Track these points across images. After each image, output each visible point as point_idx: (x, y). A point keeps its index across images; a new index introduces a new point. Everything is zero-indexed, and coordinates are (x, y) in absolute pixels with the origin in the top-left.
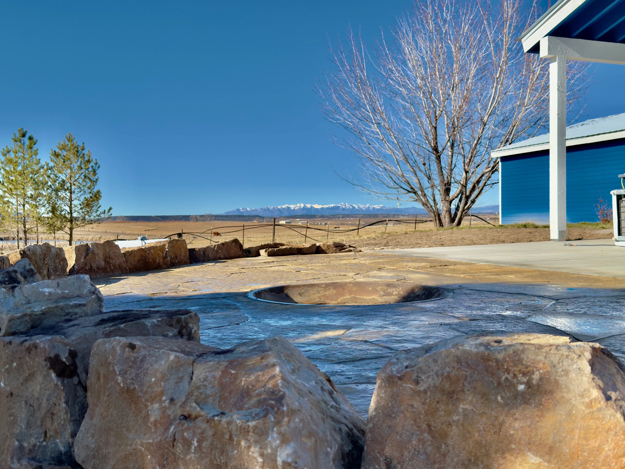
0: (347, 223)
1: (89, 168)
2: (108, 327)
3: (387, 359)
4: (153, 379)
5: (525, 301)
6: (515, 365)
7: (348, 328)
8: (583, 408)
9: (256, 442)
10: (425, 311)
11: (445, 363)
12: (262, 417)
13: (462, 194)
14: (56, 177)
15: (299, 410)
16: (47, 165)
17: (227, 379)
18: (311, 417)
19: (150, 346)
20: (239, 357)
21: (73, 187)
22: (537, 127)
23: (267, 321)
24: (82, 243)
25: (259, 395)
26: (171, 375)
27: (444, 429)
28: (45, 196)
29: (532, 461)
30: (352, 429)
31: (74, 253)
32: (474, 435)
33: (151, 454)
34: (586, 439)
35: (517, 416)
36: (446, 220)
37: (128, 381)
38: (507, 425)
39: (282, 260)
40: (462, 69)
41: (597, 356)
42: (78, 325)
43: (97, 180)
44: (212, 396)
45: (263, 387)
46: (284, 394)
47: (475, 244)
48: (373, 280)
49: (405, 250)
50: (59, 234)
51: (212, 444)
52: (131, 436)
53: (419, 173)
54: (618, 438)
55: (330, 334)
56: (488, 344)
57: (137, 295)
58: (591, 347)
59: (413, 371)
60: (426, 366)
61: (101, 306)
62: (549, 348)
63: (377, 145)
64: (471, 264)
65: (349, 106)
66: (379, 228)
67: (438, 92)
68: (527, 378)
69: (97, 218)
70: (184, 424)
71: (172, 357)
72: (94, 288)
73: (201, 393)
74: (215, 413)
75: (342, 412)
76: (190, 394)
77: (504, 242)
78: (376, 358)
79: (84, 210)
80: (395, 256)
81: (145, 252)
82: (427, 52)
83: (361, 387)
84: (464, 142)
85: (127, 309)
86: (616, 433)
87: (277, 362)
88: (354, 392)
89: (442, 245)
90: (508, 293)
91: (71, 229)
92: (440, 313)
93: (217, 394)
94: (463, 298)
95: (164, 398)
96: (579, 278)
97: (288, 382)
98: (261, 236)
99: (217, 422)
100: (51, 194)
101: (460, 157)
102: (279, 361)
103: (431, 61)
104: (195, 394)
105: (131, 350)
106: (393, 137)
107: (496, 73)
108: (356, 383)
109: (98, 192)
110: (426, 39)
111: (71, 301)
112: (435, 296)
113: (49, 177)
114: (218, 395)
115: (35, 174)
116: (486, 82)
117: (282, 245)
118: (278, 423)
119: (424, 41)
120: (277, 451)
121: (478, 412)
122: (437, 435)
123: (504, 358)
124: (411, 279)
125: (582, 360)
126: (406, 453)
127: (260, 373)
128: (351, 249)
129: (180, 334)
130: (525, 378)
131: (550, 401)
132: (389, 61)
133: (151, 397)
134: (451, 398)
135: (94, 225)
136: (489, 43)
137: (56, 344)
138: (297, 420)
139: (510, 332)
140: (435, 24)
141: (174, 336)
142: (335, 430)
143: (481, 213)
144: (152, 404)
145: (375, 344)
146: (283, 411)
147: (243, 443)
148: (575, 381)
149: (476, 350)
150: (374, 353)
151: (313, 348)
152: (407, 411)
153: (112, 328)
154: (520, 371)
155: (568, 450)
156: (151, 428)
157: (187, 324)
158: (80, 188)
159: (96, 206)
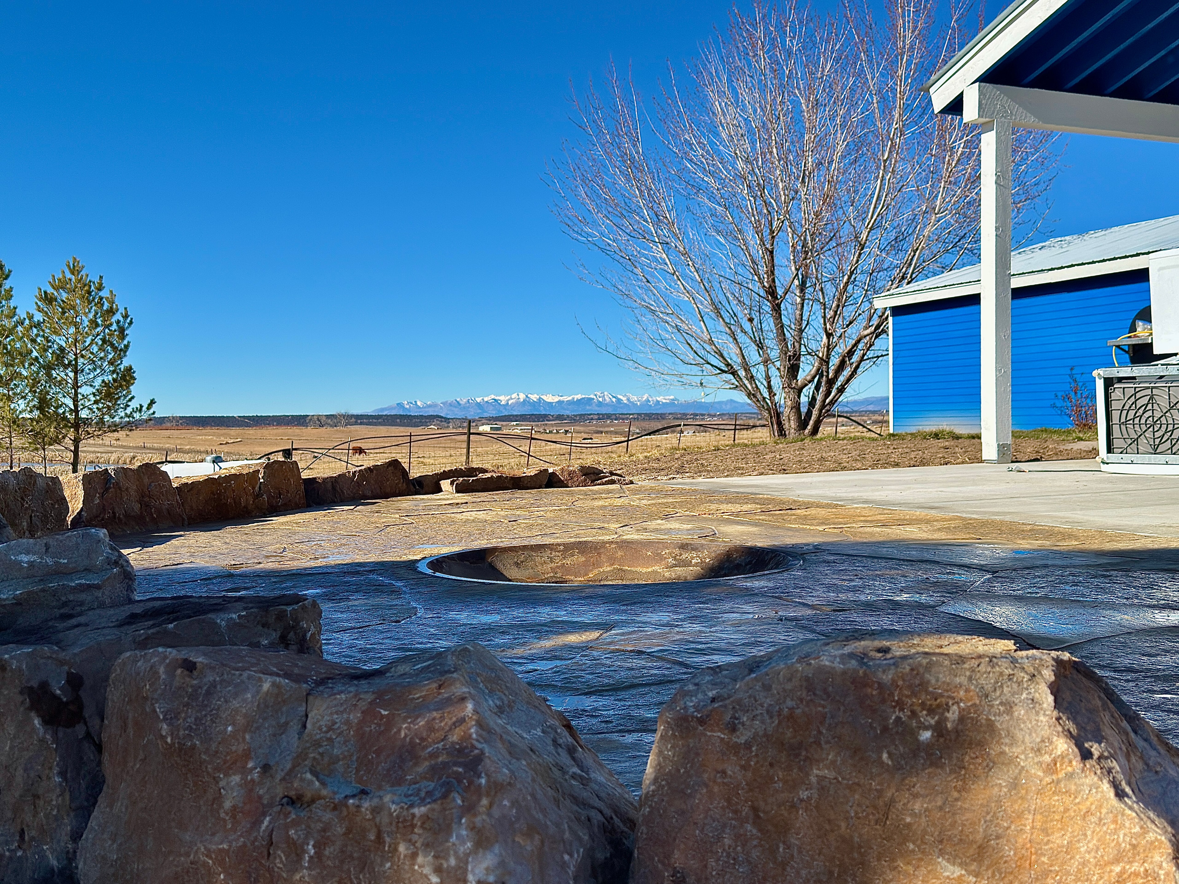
0: (606, 429)
1: (111, 324)
2: (142, 630)
3: (677, 686)
4: (230, 729)
5: (935, 575)
6: (914, 694)
7: (606, 627)
8: (1040, 773)
9: (427, 845)
10: (750, 594)
11: (784, 690)
12: (440, 798)
13: (821, 376)
14: (48, 341)
15: (510, 784)
16: (31, 317)
17: (373, 726)
18: (533, 796)
19: (223, 665)
20: (397, 684)
21: (81, 361)
22: (958, 252)
23: (452, 615)
24: (97, 469)
25: (433, 755)
26: (265, 719)
27: (782, 815)
28: (26, 378)
29: (946, 874)
30: (612, 818)
31: (81, 487)
32: (839, 827)
33: (225, 872)
34: (1045, 831)
35: (917, 789)
36: (791, 425)
37: (181, 733)
38: (900, 806)
39: (482, 499)
40: (821, 143)
41: (1065, 677)
42: (86, 625)
43: (127, 347)
44: (343, 759)
45: (442, 740)
46: (482, 753)
47: (844, 469)
48: (652, 536)
49: (715, 480)
50: (52, 451)
51: (342, 852)
52: (187, 837)
53: (741, 337)
54: (1105, 828)
55: (573, 639)
56: (864, 654)
57: (203, 568)
58: (1053, 658)
59: (725, 706)
60: (750, 697)
61: (130, 589)
62: (976, 662)
63: (663, 284)
64: (836, 506)
65: (610, 209)
66: (667, 439)
67: (777, 186)
68: (937, 718)
69: (127, 419)
70: (290, 813)
71: (266, 686)
72: (116, 554)
73: (322, 754)
74: (348, 792)
75: (593, 785)
76: (301, 756)
77: (897, 465)
78: (660, 683)
79: (101, 405)
80: (696, 491)
81: (220, 484)
82: (755, 111)
83: (630, 738)
84: (824, 279)
85: (182, 593)
86: (1100, 819)
87: (470, 693)
88: (617, 748)
89: (784, 471)
90: (903, 560)
91: (76, 442)
92: (780, 598)
93: (352, 755)
94: (821, 569)
95: (250, 765)
96: (1034, 532)
97: (489, 731)
98: (443, 454)
99: (353, 809)
100: (38, 373)
101: (817, 307)
102: (473, 691)
103: (763, 127)
104: (312, 755)
105: (186, 672)
106: (693, 270)
107: (883, 151)
108: (620, 731)
109: (129, 369)
110: (753, 85)
111: (72, 580)
112: (769, 567)
113: (34, 341)
114: (355, 758)
115: (7, 337)
116: (865, 168)
117: (485, 471)
118: (469, 809)
119: (750, 89)
120: (467, 863)
121: (845, 782)
122: (770, 827)
123: (894, 681)
124: (726, 535)
125: (1038, 683)
126: (712, 862)
127: (435, 714)
128: (615, 478)
129: (284, 641)
130: (933, 718)
131: (979, 761)
132: (685, 126)
133: (225, 762)
134: (797, 755)
135: (121, 434)
136: (871, 95)
137: (42, 661)
138: (506, 802)
139: (906, 632)
140: (770, 58)
141: (272, 646)
142: (578, 820)
143: (856, 412)
144: (227, 775)
145: (657, 657)
146: (480, 785)
147: (402, 848)
148: (1024, 723)
149: (842, 666)
150: (655, 675)
151: (541, 666)
152: (714, 782)
153: (150, 632)
154: (923, 705)
155: (1012, 853)
156: (224, 820)
157: (297, 621)
158: (94, 362)
159: (125, 396)
